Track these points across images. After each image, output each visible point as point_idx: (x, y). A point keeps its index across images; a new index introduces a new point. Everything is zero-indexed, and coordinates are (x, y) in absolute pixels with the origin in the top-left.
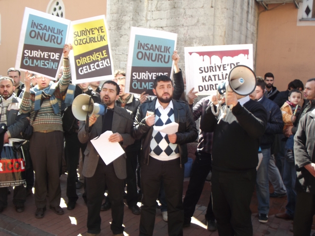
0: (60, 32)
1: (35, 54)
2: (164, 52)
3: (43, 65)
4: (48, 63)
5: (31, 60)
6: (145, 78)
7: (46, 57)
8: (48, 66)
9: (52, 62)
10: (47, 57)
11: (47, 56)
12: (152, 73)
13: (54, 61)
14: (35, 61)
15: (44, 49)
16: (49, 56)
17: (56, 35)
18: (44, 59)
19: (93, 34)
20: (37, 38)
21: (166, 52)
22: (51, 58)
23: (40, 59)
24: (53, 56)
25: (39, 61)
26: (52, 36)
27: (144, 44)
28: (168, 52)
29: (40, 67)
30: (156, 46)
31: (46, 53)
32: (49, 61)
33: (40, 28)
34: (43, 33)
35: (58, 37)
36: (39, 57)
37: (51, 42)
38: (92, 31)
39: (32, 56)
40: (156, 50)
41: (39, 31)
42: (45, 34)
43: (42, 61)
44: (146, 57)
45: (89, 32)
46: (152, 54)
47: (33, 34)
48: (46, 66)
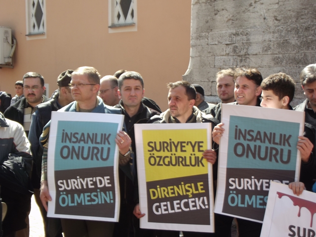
2: (280, 144)
3: (89, 201)
4: (96, 196)
6: (250, 188)
7: (90, 187)
8: (98, 201)
9: (102, 193)
10: (93, 187)
11: (92, 185)
12: (261, 180)
13: (105, 190)
15: (84, 173)
16: (95, 184)
18: (88, 190)
19: (182, 151)
21: (284, 145)
22: (99, 186)
25: (82, 195)
27: (246, 130)
28: (286, 144)
29: (85, 205)
30: (265, 134)
31: (89, 179)
32: (97, 192)
36: (80, 187)
38: (182, 146)
40: (267, 141)
43: (86, 194)
44: (250, 152)
45: (176, 147)
46: (260, 147)
48: (94, 200)
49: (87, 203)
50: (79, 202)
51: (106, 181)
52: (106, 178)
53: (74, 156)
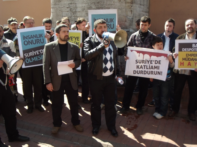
1: (31, 54)
4: (40, 57)
5: (29, 59)
7: (38, 54)
11: (38, 53)
14: (32, 58)
15: (35, 49)
16: (39, 52)
20: (29, 44)
22: (41, 53)
23: (35, 56)
26: (37, 40)
31: (37, 51)
32: (40, 55)
33: (29, 38)
34: (31, 40)
37: (37, 43)
39: (29, 56)
41: (28, 40)
42: (33, 40)
43: (36, 57)
47: (26, 43)
49: (37, 60)
50: (34, 60)
53: (30, 44)
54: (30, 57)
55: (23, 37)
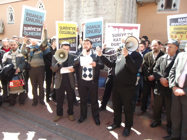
0: (41, 17)
1: (29, 29)
4: (36, 33)
5: (27, 32)
8: (36, 35)
13: (39, 32)
14: (29, 32)
15: (33, 26)
16: (36, 30)
17: (39, 19)
20: (30, 21)
22: (37, 30)
23: (32, 31)
24: (38, 29)
26: (37, 19)
31: (35, 28)
33: (31, 16)
35: (40, 20)
36: (31, 30)
37: (37, 23)
42: (34, 19)
43: (33, 32)
47: (28, 19)
48: (35, 34)
49: (33, 35)
51: (40, 29)
52: (40, 28)
54: (28, 31)
55: (26, 13)
